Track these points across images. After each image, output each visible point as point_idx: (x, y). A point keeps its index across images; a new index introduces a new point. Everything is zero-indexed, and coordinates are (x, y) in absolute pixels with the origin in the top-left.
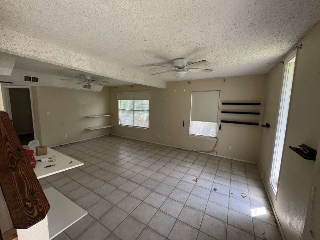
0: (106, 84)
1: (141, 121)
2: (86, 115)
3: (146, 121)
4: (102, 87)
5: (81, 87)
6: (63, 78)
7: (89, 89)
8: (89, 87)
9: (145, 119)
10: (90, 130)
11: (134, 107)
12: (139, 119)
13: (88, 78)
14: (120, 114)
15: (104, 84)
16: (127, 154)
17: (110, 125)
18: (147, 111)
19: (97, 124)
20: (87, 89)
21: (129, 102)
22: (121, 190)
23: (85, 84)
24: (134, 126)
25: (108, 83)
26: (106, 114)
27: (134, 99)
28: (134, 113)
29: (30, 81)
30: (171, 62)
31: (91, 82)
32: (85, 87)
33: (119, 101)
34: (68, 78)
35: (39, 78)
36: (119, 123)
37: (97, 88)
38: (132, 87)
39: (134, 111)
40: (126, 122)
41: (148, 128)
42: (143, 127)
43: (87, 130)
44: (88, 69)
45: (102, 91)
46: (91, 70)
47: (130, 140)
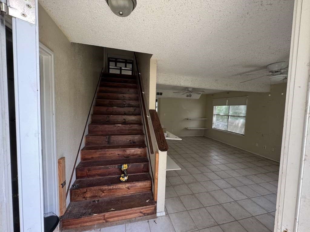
0: (203, 93)
1: (236, 126)
2: (187, 118)
3: (241, 127)
4: (200, 95)
5: (184, 96)
6: (175, 91)
7: (190, 98)
8: (190, 96)
9: (240, 125)
10: (188, 129)
11: (229, 112)
12: (234, 125)
13: (190, 90)
14: (214, 119)
15: (201, 93)
16: (216, 153)
17: (204, 127)
18: (244, 117)
19: (194, 125)
20: (189, 98)
21: (224, 107)
22: (205, 175)
23: (187, 94)
24: (228, 131)
25: (204, 92)
26: (202, 118)
27: (229, 105)
28: (228, 118)
29: (159, 95)
30: (266, 67)
31: (191, 92)
32: (187, 96)
33: (214, 107)
34: (177, 91)
35: (163, 93)
36: (213, 127)
37: (196, 96)
38: (227, 93)
39: (228, 116)
40: (219, 126)
41: (244, 135)
42: (238, 133)
43: (186, 129)
44: (190, 85)
45: (200, 99)
46: (191, 85)
47: (222, 143)
